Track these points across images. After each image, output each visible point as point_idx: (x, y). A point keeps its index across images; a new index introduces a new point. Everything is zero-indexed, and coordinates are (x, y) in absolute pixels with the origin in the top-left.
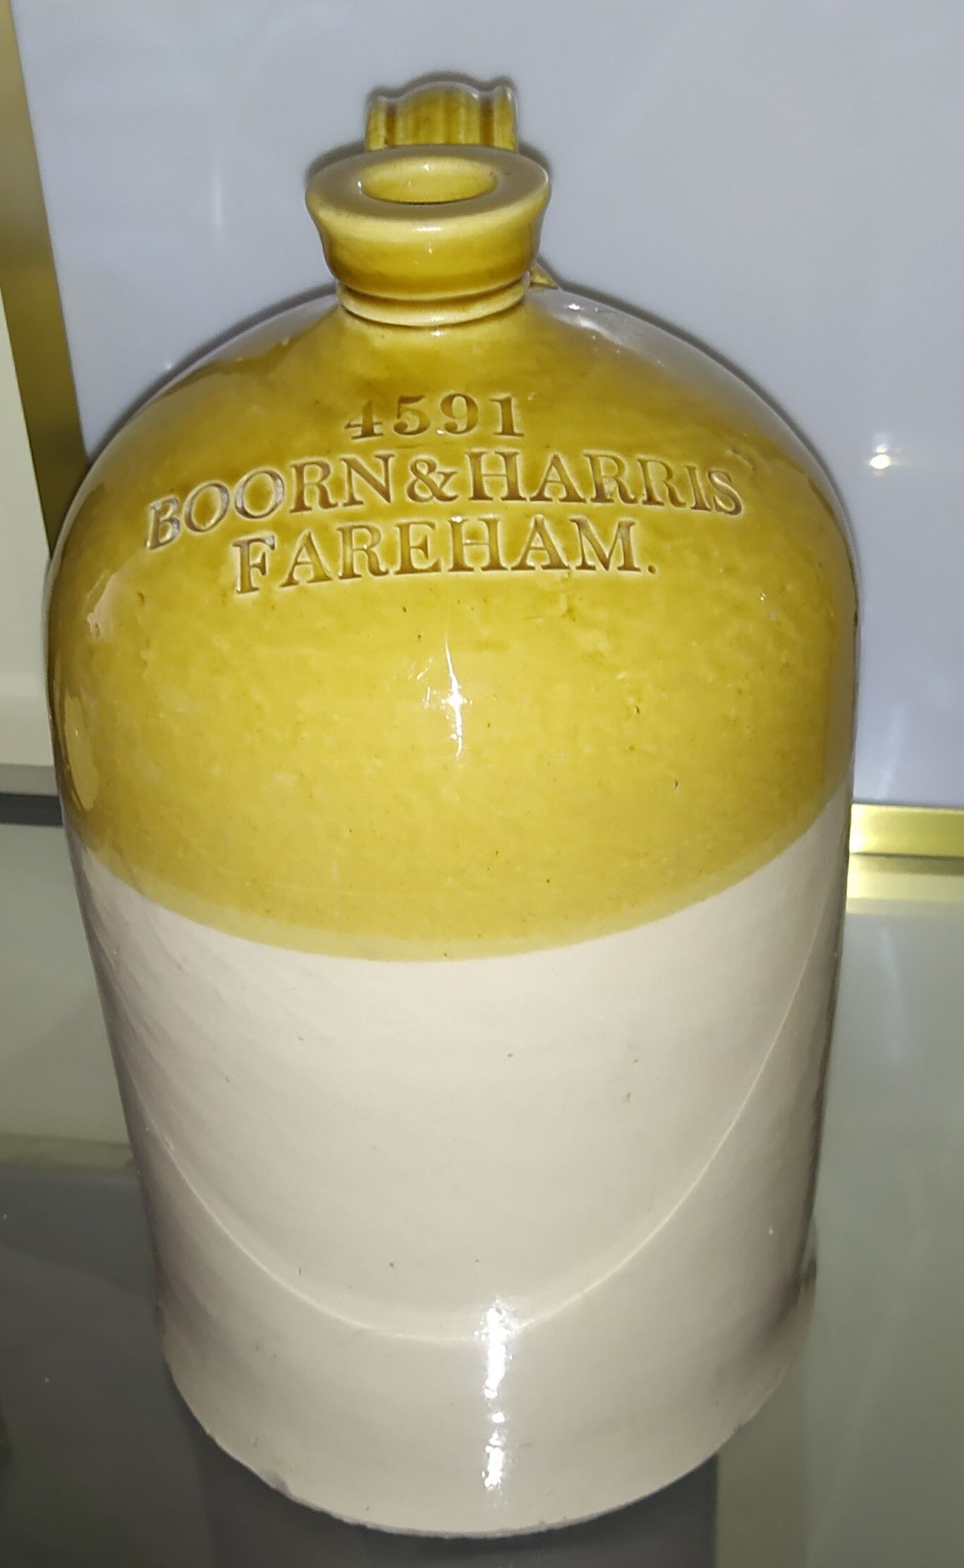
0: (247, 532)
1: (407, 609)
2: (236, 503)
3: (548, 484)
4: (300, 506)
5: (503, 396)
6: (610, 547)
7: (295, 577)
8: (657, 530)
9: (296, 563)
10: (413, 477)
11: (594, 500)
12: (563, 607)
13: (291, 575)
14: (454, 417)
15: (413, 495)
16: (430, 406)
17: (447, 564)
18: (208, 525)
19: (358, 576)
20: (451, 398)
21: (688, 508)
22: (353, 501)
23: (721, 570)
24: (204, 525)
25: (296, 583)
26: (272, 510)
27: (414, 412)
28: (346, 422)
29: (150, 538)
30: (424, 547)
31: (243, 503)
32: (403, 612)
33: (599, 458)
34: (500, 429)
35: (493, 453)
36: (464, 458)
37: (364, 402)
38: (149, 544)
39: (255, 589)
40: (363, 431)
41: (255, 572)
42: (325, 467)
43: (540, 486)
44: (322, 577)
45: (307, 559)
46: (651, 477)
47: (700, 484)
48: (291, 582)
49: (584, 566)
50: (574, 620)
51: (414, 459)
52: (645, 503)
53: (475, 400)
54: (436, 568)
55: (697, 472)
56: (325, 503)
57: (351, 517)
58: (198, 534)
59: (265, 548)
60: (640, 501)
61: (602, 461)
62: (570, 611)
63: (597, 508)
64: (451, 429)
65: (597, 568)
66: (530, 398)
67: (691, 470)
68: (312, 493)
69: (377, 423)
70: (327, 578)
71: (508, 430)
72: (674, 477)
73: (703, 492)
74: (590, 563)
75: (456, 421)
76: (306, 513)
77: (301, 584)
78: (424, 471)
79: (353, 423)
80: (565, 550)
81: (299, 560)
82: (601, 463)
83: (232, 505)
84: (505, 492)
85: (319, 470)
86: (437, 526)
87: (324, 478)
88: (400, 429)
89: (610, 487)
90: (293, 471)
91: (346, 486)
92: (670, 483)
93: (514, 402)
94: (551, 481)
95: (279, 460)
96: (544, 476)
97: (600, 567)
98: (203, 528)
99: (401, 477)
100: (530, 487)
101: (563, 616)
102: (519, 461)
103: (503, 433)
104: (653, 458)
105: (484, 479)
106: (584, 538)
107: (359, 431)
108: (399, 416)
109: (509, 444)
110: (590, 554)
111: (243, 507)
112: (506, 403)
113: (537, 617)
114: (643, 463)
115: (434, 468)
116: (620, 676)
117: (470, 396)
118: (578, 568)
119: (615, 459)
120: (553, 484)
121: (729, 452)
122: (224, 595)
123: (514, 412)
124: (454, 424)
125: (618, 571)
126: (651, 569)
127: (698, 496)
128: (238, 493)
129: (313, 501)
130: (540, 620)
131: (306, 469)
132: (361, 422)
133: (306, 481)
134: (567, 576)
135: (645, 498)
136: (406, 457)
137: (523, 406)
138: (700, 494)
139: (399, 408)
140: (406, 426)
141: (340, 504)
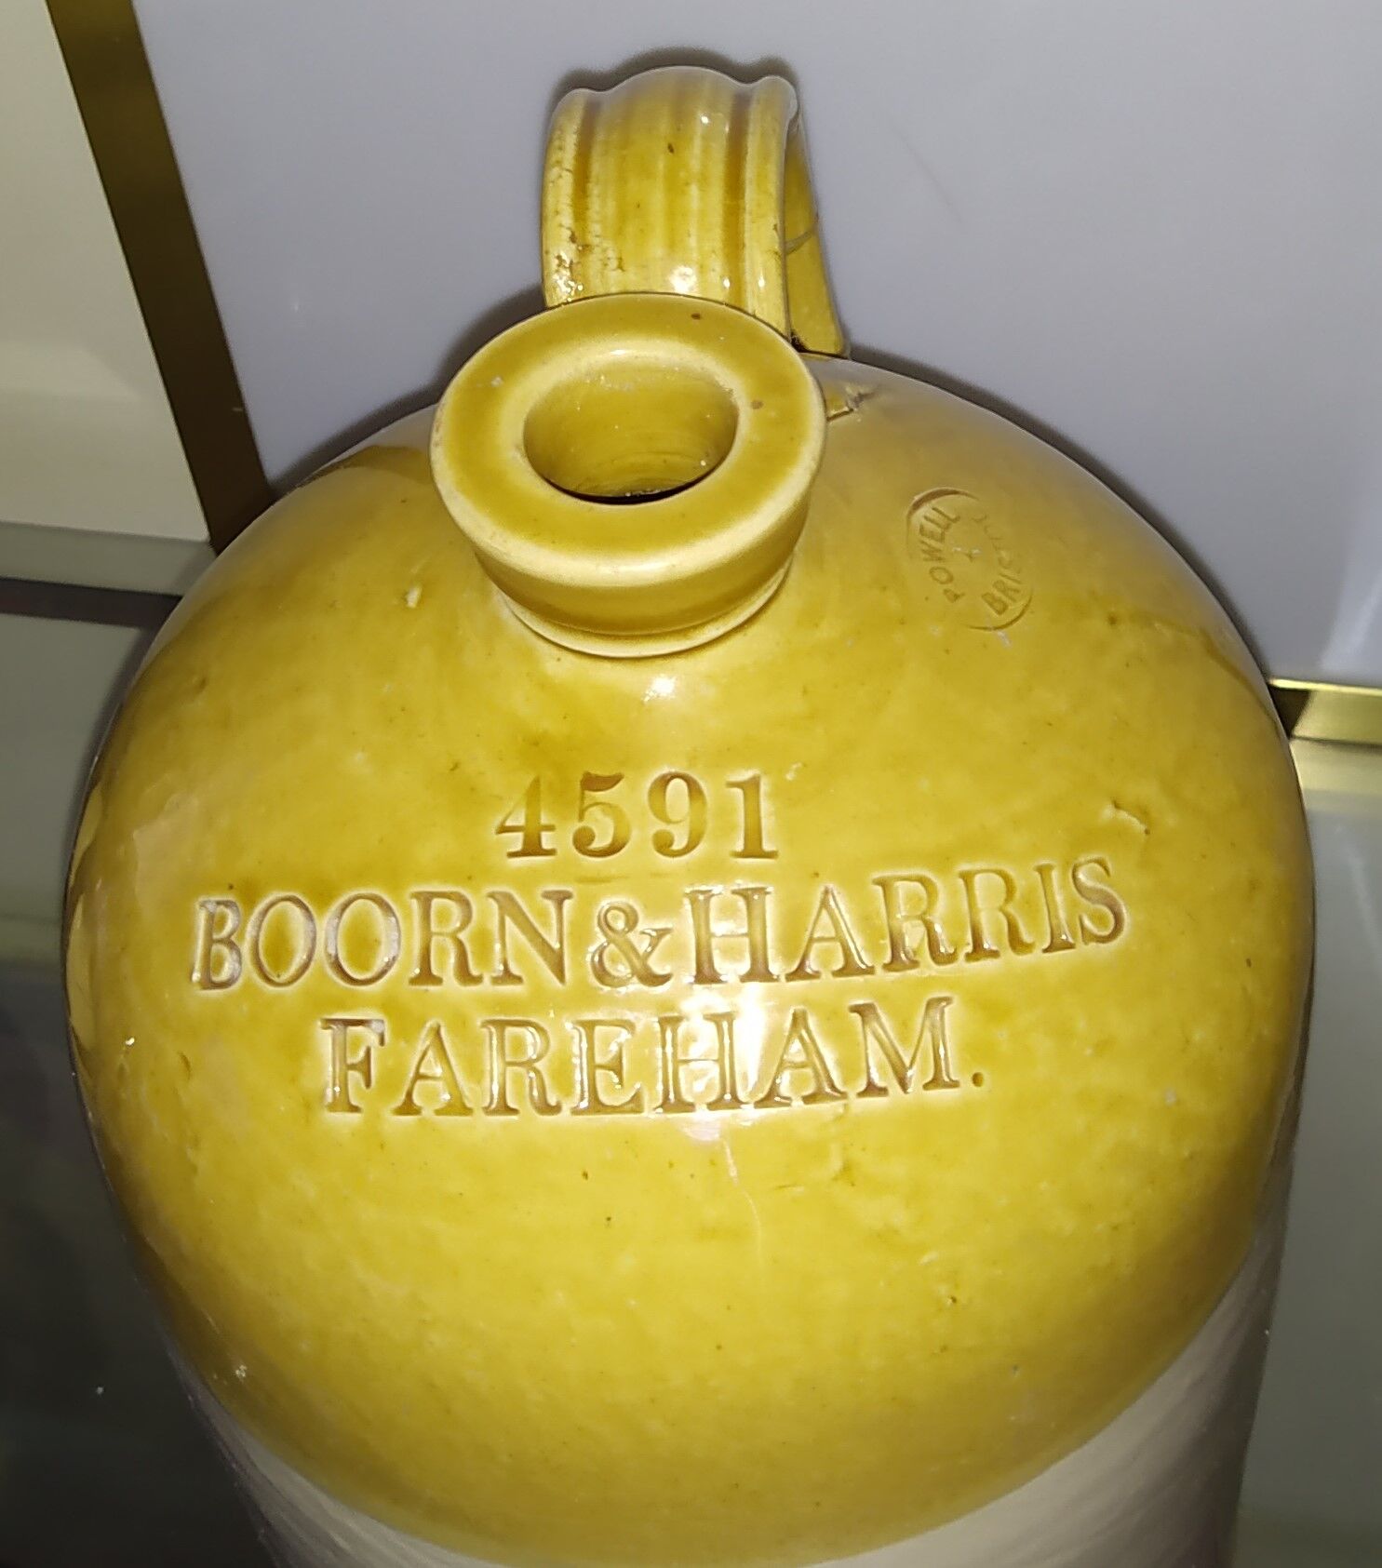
0: (342, 1006)
1: (590, 1176)
2: (326, 947)
3: (816, 946)
4: (426, 976)
5: (745, 775)
6: (912, 1051)
7: (417, 1100)
8: (989, 1007)
9: (418, 1076)
10: (602, 939)
11: (887, 967)
12: (836, 1164)
13: (409, 1095)
14: (668, 821)
15: (602, 974)
16: (631, 795)
17: (653, 1096)
18: (285, 977)
19: (514, 1111)
20: (665, 781)
21: (1037, 952)
22: (508, 977)
23: (1088, 1052)
24: (279, 976)
25: (417, 1111)
26: (383, 973)
27: (609, 808)
28: (497, 821)
29: (198, 965)
30: (616, 1067)
31: (336, 950)
32: (585, 1181)
33: (899, 884)
34: (739, 846)
35: (729, 894)
36: (681, 903)
37: (528, 780)
38: (196, 976)
39: (355, 1109)
40: (525, 842)
41: (356, 1077)
42: (465, 903)
43: (802, 952)
44: (458, 1107)
45: (438, 1071)
46: (980, 903)
47: (1059, 898)
48: (408, 1108)
49: (871, 1089)
50: (853, 1185)
51: (605, 904)
52: (969, 957)
53: (702, 784)
54: (635, 1104)
55: (1055, 874)
56: (465, 975)
57: (503, 1004)
58: (271, 988)
59: (373, 1039)
60: (961, 957)
61: (902, 888)
62: (847, 1168)
63: (893, 982)
64: (663, 845)
65: (890, 1091)
66: (789, 777)
67: (1043, 871)
68: (443, 951)
69: (550, 828)
70: (467, 1111)
71: (753, 849)
72: (1017, 895)
73: (1062, 914)
74: (878, 1082)
75: (670, 828)
76: (432, 988)
77: (424, 1112)
78: (620, 924)
79: (509, 823)
80: (840, 1064)
81: (422, 1071)
82: (901, 893)
83: (319, 953)
84: (745, 966)
85: (455, 909)
86: (639, 1027)
87: (462, 928)
88: (583, 842)
89: (914, 937)
90: (415, 904)
91: (498, 947)
92: (1010, 909)
93: (764, 788)
94: (821, 939)
95: (394, 879)
96: (808, 933)
97: (895, 1088)
98: (276, 979)
99: (582, 939)
100: (787, 955)
101: (835, 1179)
102: (771, 907)
103: (744, 855)
104: (984, 866)
105: (714, 942)
106: (870, 1038)
107: (516, 840)
108: (581, 817)
109: (754, 874)
110: (880, 1068)
111: (337, 957)
112: (751, 787)
113: (794, 1185)
114: (967, 878)
115: (636, 922)
116: (925, 1259)
117: (695, 776)
118: (861, 1094)
119: (922, 880)
120: (825, 944)
121: (1108, 812)
122: (308, 1106)
123: (765, 806)
124: (669, 833)
125: (925, 1092)
126: (976, 1079)
127: (1054, 922)
128: (329, 932)
129: (445, 966)
130: (799, 1190)
131: (436, 902)
132: (521, 822)
133: (434, 928)
134: (841, 1110)
135: (969, 949)
136: (590, 901)
137: (780, 792)
138: (1057, 917)
139: (582, 798)
140: (592, 838)
141: (487, 979)
